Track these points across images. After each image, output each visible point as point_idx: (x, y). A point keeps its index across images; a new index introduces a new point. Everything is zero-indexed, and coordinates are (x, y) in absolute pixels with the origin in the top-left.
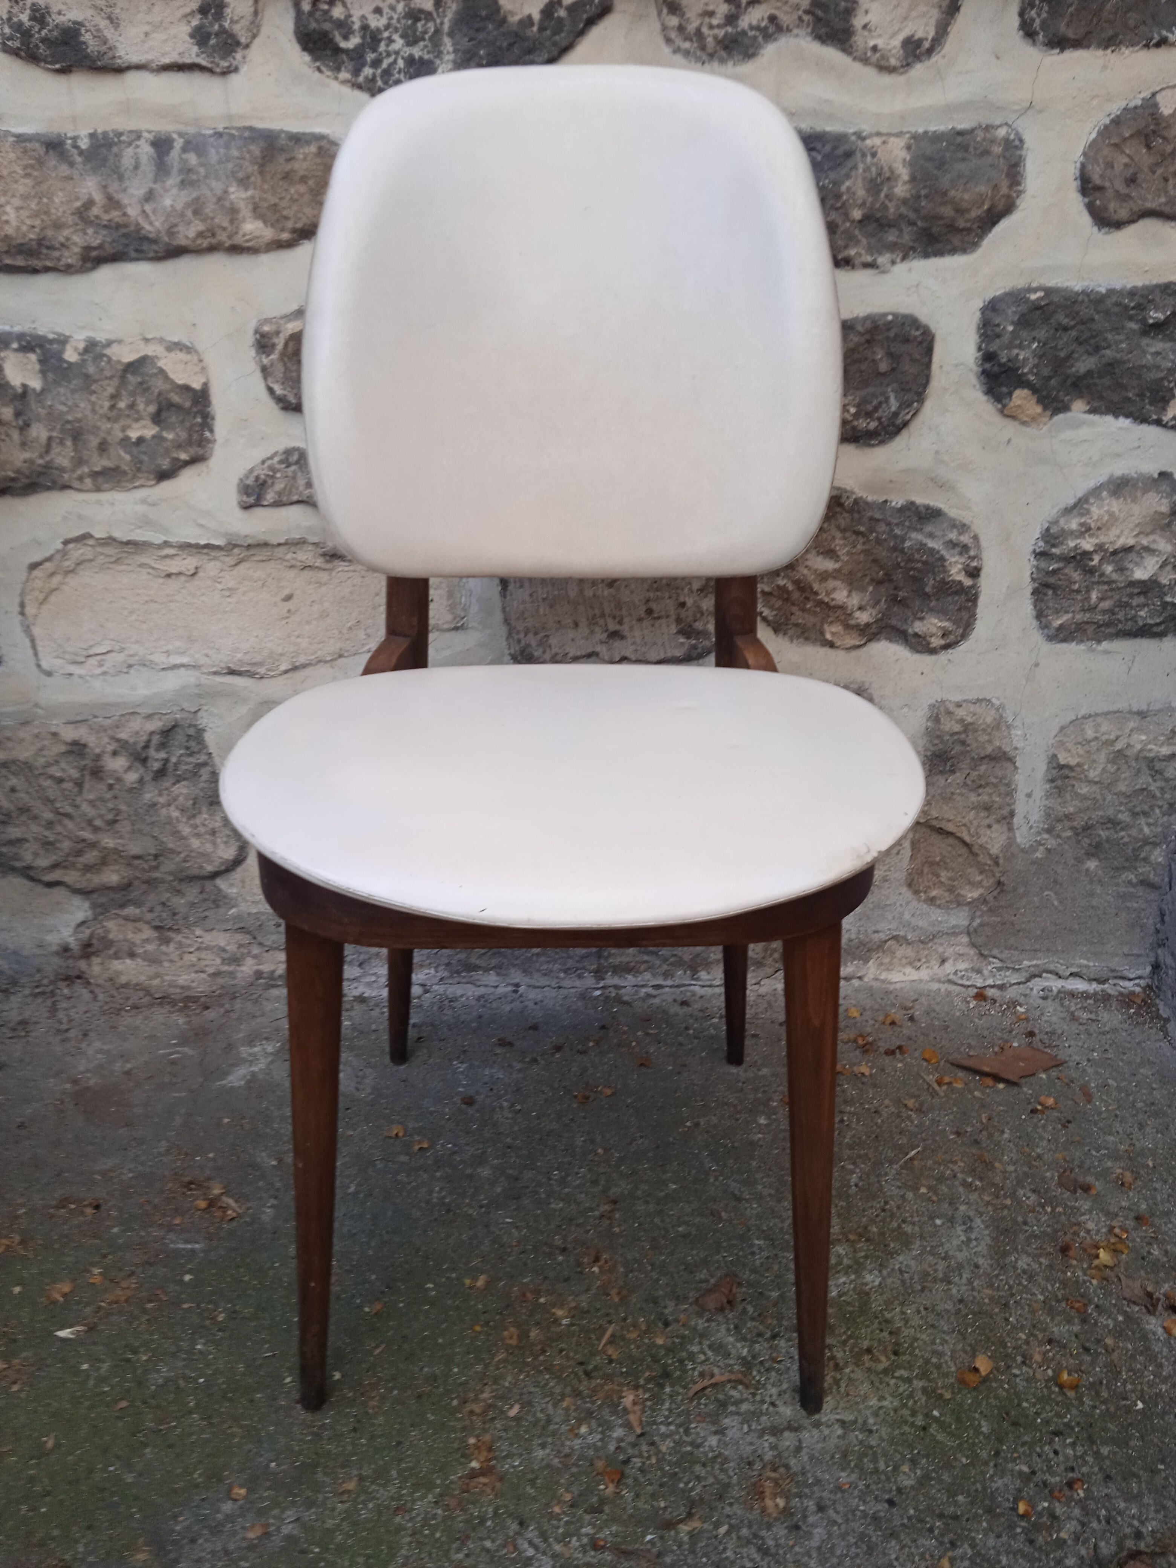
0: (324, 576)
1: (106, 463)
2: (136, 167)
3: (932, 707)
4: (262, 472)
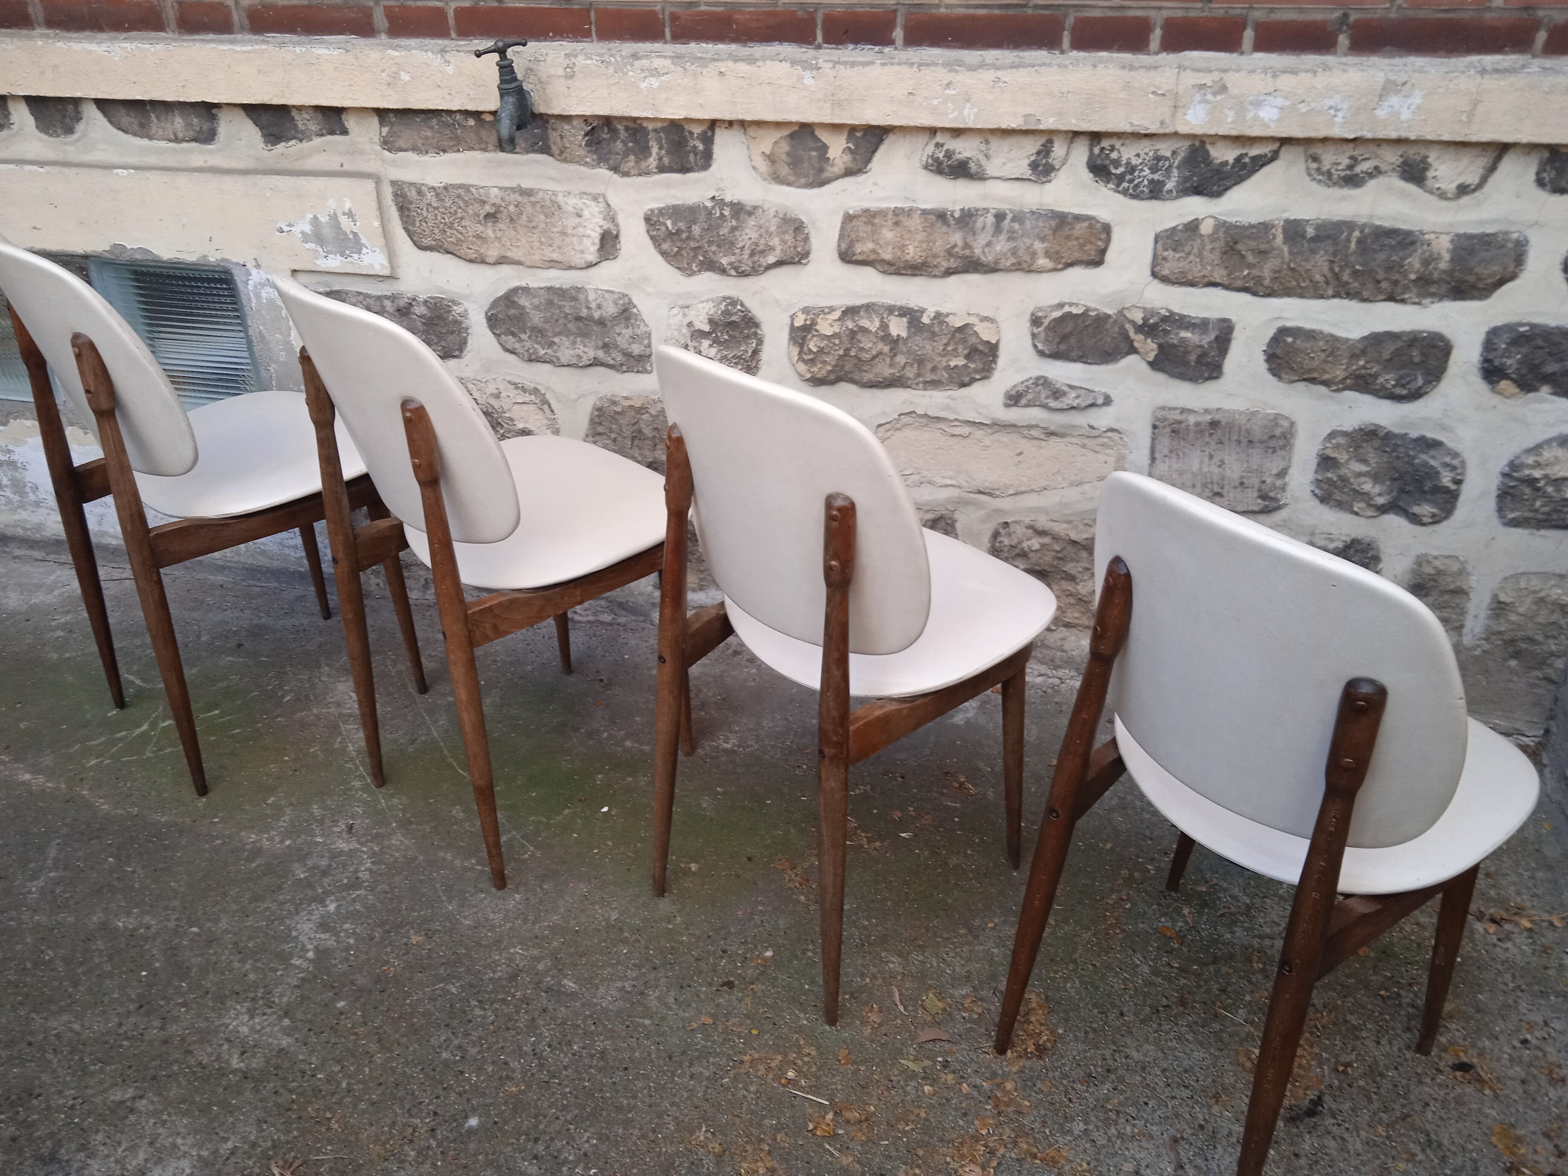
0: (1043, 443)
1: (933, 377)
2: (984, 228)
3: (1418, 556)
4: (1021, 388)
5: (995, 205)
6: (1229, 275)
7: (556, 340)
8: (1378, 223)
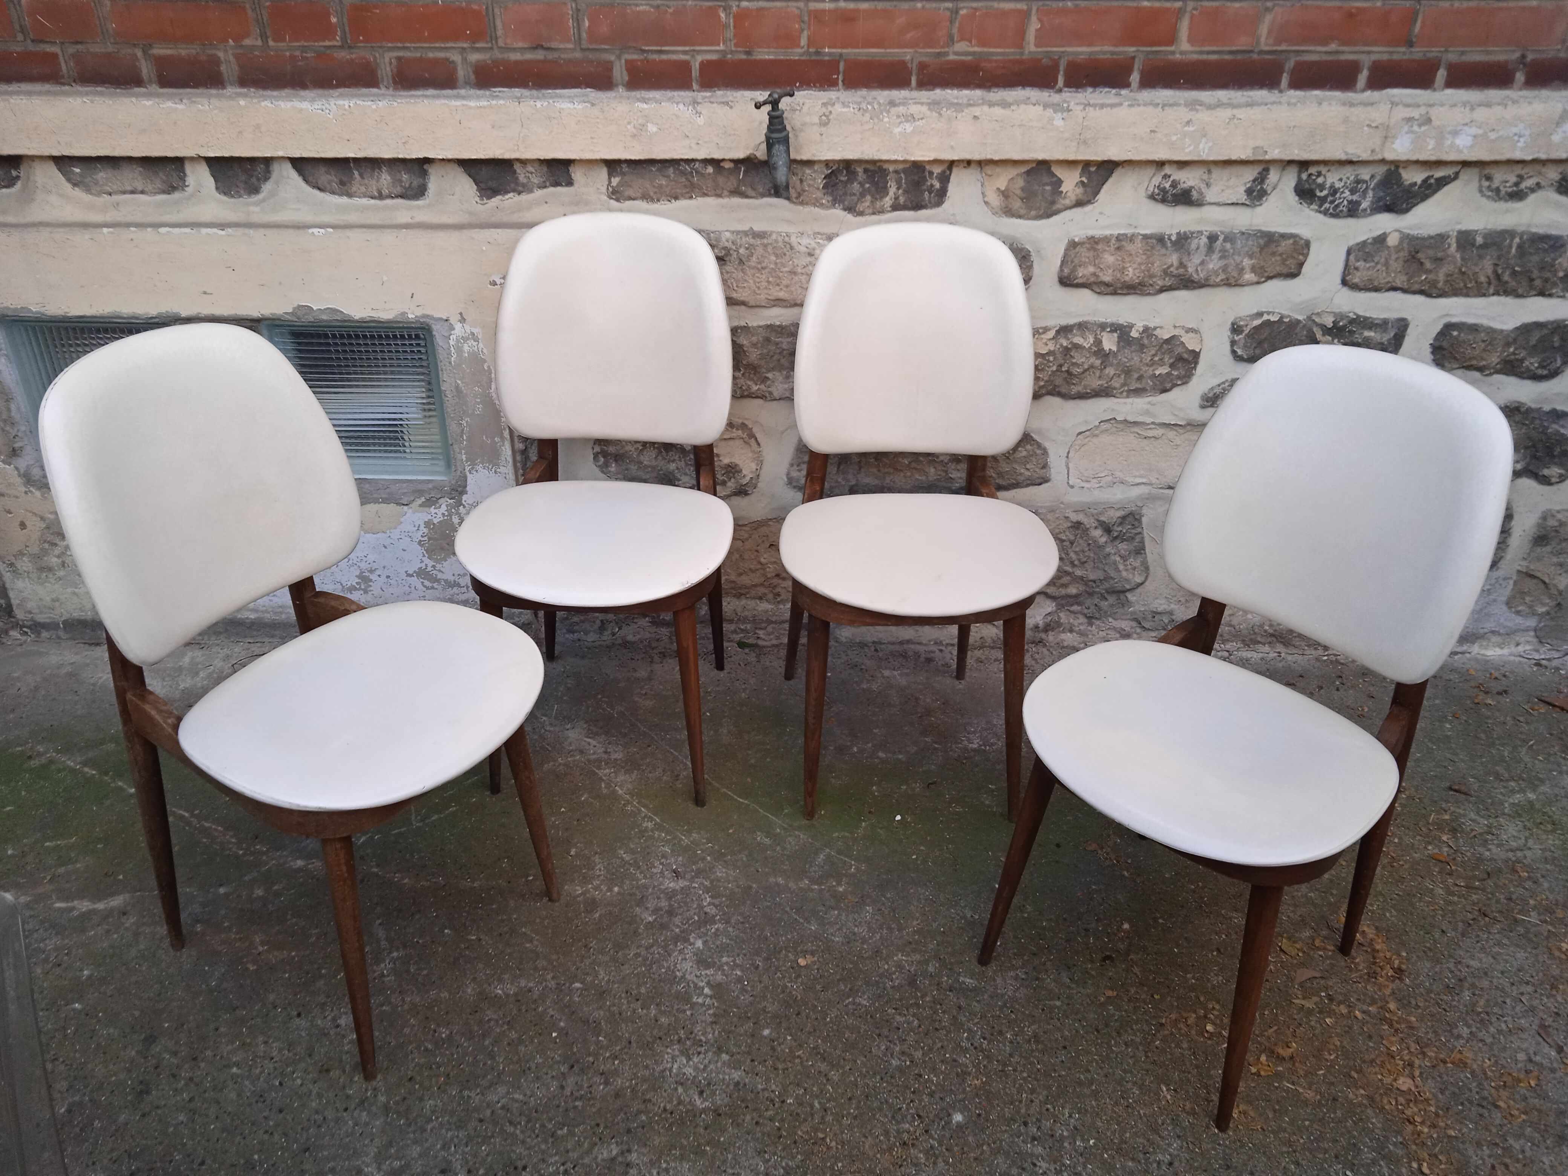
2: (1198, 249)
4: (1218, 391)
5: (1208, 228)
6: (1408, 281)
7: (770, 375)
8: (1534, 230)
